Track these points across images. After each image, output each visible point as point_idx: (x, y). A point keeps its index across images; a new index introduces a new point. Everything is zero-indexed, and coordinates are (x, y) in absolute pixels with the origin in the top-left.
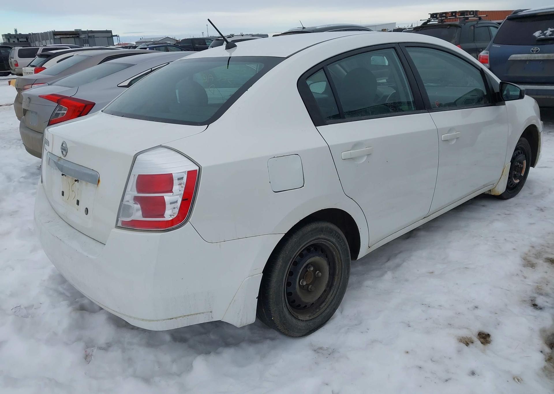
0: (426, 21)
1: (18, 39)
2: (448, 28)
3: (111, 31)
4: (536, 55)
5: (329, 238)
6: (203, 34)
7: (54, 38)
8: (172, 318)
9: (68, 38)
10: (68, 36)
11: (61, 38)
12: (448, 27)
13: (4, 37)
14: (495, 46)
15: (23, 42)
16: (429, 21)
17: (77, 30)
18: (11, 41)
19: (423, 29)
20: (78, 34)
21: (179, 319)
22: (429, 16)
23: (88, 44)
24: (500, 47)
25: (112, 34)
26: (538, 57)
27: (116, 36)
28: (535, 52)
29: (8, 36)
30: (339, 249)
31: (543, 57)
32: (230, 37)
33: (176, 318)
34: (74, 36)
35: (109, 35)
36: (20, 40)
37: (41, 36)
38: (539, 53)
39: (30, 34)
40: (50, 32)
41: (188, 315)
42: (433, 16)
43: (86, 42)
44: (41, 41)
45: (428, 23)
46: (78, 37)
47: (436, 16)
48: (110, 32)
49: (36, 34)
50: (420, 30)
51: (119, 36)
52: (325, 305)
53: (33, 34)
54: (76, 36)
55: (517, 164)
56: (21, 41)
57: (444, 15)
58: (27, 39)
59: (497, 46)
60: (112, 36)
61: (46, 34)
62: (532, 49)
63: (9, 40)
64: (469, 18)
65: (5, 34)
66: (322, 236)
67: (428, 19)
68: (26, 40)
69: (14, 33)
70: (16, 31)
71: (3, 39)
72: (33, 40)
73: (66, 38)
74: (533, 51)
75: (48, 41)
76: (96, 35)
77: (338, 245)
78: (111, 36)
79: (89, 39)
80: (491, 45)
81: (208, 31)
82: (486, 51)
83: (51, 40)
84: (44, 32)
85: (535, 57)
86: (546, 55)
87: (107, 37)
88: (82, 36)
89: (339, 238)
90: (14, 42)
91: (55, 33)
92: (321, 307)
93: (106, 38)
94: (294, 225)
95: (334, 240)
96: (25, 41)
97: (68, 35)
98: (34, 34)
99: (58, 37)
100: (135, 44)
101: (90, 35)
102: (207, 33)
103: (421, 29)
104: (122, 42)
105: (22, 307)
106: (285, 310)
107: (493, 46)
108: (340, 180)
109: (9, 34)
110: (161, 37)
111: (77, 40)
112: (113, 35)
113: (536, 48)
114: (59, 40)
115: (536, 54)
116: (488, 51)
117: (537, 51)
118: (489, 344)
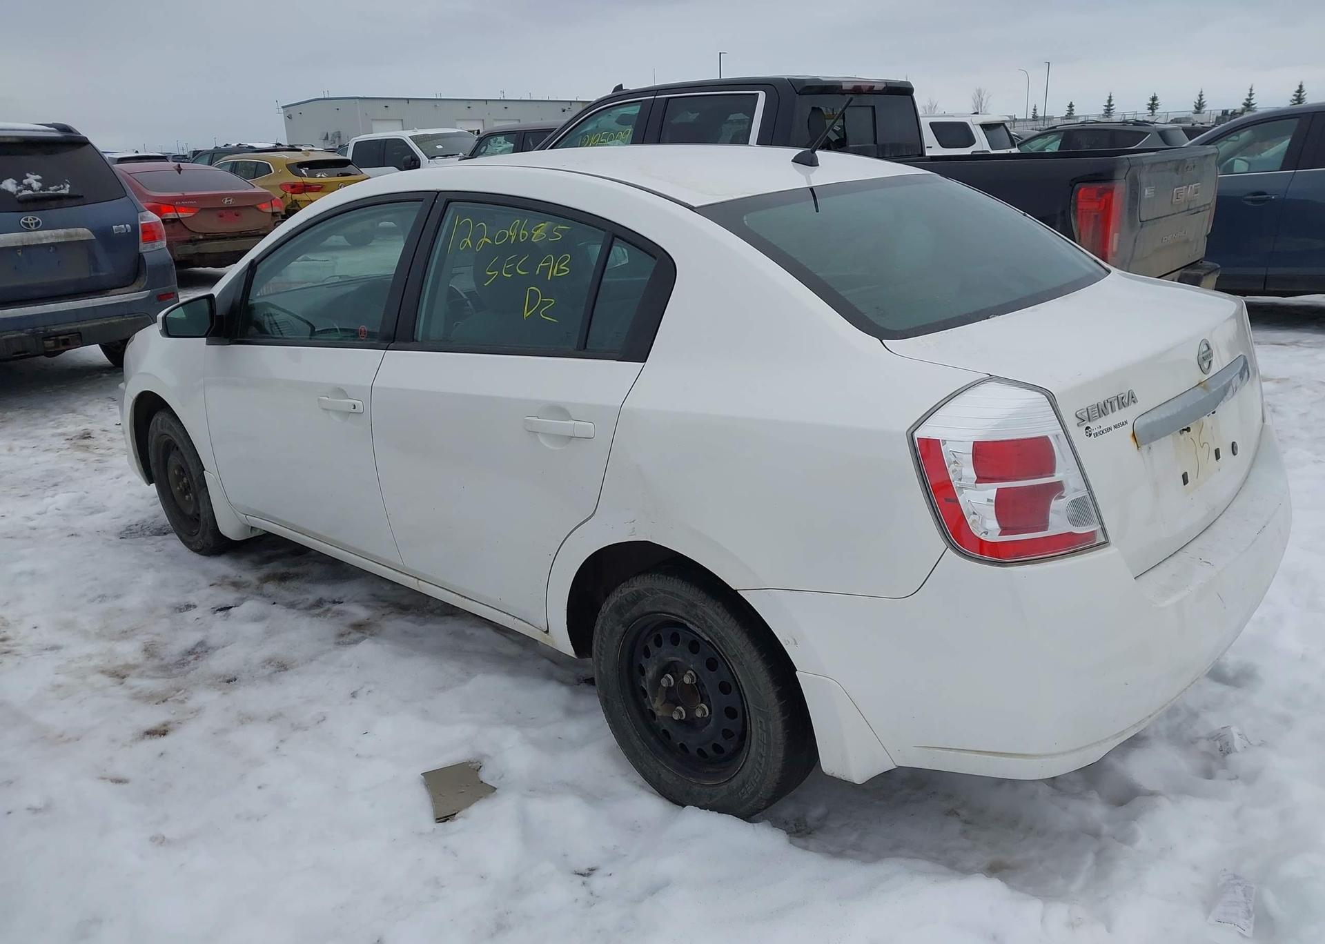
4: (41, 233)
26: (47, 238)
28: (33, 227)
31: (57, 237)
38: (41, 229)
62: (22, 220)
74: (27, 225)
85: (40, 239)
86: (61, 232)
113: (30, 218)
115: (38, 232)
117: (37, 224)
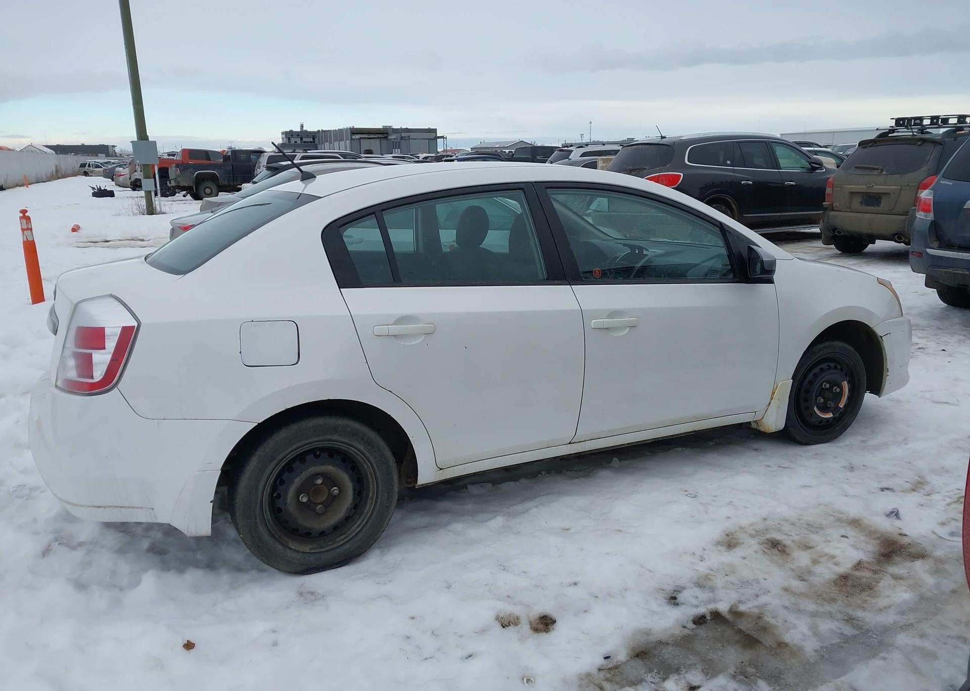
0: (888, 131)
1: (301, 139)
2: (919, 145)
3: (436, 129)
5: (351, 443)
6: (581, 137)
7: (351, 139)
8: (100, 507)
9: (372, 138)
10: (372, 136)
11: (361, 138)
12: (919, 143)
13: (283, 136)
14: (944, 182)
15: (308, 142)
16: (892, 130)
17: (386, 126)
18: (293, 141)
19: (875, 145)
20: (387, 134)
21: (108, 509)
22: (893, 123)
23: (399, 150)
24: (952, 184)
25: (436, 135)
27: (443, 137)
29: (289, 135)
30: (373, 461)
32: (582, 147)
33: (105, 507)
34: (380, 136)
35: (432, 135)
36: (304, 140)
37: (334, 133)
39: (319, 131)
40: (347, 129)
41: (121, 507)
42: (900, 122)
43: (396, 146)
44: (333, 142)
45: (890, 135)
46: (386, 137)
47: (904, 122)
48: (435, 131)
49: (328, 131)
50: (870, 147)
51: (446, 138)
52: (345, 538)
53: (323, 131)
54: (384, 136)
55: (825, 385)
56: (305, 142)
57: (918, 121)
58: (314, 139)
59: (947, 183)
60: (437, 138)
61: (341, 131)
63: (289, 139)
64: (965, 129)
65: (286, 132)
66: (336, 437)
67: (890, 127)
68: (312, 140)
69: (299, 130)
70: (302, 126)
71: (283, 138)
72: (322, 141)
73: (368, 138)
75: (342, 143)
76: (412, 135)
77: (369, 455)
78: (434, 138)
79: (402, 141)
80: (939, 181)
81: (590, 133)
82: (931, 191)
83: (347, 141)
84: (338, 129)
87: (429, 139)
88: (392, 137)
89: (369, 445)
90: (296, 142)
91: (354, 131)
92: (338, 540)
93: (427, 140)
94: (274, 414)
95: (361, 447)
96: (311, 142)
97: (372, 134)
98: (325, 131)
99: (358, 136)
100: (470, 150)
101: (403, 135)
102: (589, 136)
103: (870, 145)
104: (451, 148)
105: (27, 487)
106: (261, 528)
107: (941, 182)
108: (367, 362)
109: (291, 132)
110: (514, 140)
111: (384, 142)
112: (438, 135)
114: (358, 141)
116: (932, 191)
118: (545, 633)
